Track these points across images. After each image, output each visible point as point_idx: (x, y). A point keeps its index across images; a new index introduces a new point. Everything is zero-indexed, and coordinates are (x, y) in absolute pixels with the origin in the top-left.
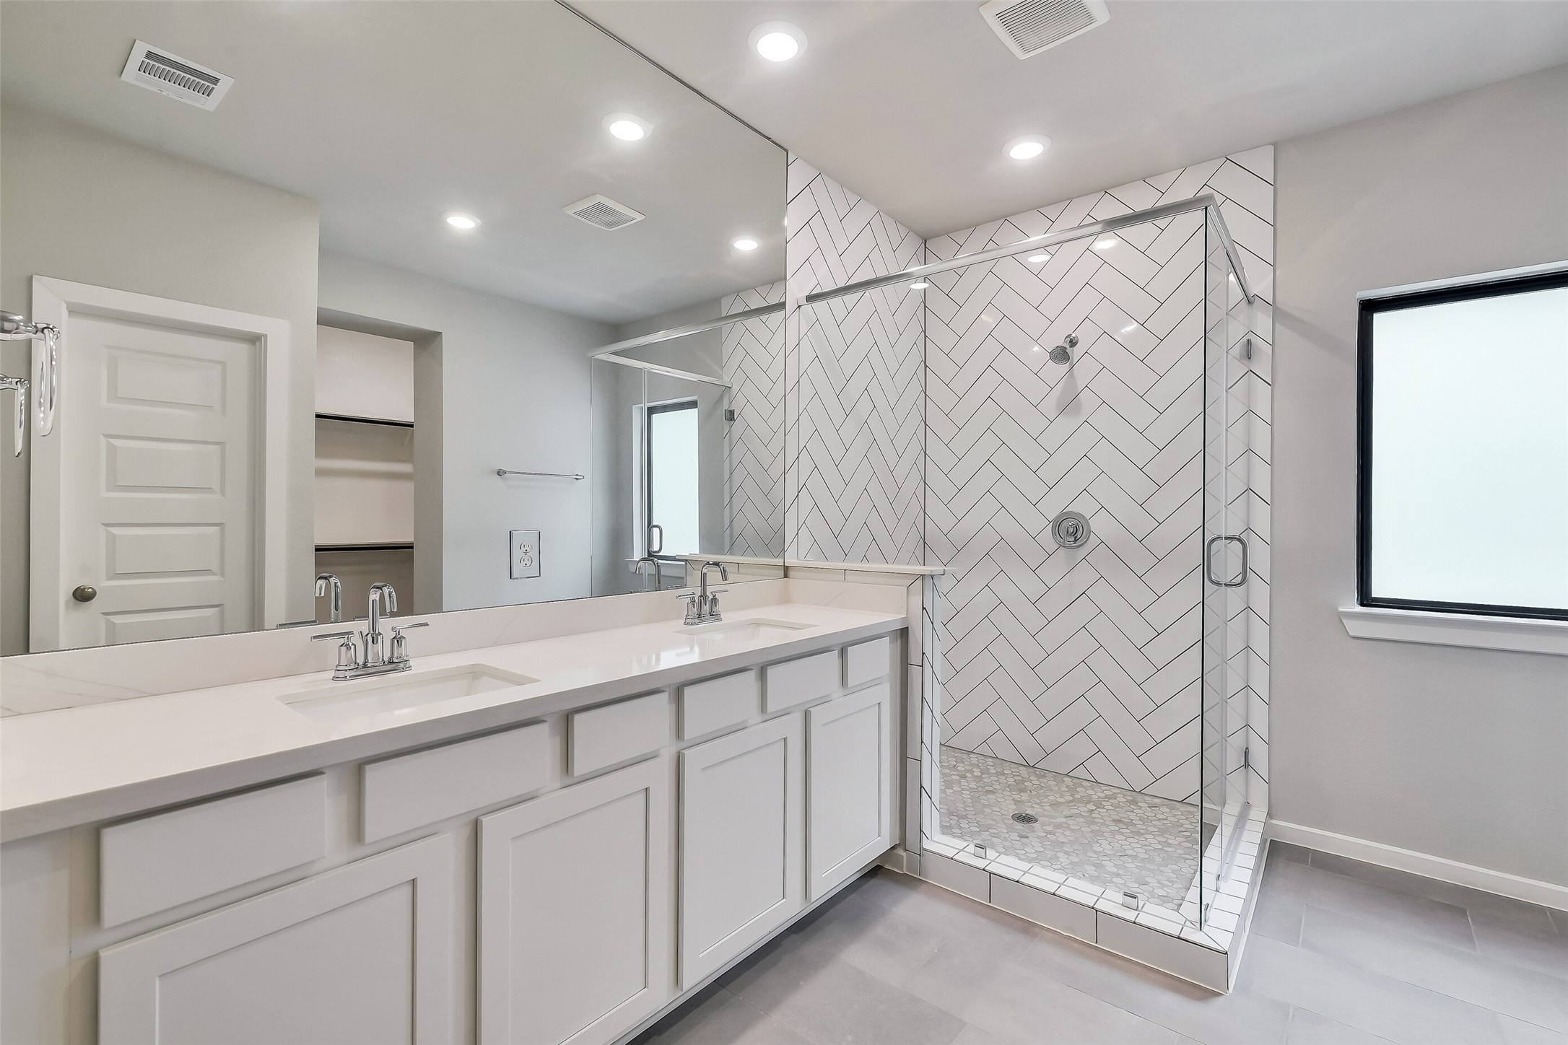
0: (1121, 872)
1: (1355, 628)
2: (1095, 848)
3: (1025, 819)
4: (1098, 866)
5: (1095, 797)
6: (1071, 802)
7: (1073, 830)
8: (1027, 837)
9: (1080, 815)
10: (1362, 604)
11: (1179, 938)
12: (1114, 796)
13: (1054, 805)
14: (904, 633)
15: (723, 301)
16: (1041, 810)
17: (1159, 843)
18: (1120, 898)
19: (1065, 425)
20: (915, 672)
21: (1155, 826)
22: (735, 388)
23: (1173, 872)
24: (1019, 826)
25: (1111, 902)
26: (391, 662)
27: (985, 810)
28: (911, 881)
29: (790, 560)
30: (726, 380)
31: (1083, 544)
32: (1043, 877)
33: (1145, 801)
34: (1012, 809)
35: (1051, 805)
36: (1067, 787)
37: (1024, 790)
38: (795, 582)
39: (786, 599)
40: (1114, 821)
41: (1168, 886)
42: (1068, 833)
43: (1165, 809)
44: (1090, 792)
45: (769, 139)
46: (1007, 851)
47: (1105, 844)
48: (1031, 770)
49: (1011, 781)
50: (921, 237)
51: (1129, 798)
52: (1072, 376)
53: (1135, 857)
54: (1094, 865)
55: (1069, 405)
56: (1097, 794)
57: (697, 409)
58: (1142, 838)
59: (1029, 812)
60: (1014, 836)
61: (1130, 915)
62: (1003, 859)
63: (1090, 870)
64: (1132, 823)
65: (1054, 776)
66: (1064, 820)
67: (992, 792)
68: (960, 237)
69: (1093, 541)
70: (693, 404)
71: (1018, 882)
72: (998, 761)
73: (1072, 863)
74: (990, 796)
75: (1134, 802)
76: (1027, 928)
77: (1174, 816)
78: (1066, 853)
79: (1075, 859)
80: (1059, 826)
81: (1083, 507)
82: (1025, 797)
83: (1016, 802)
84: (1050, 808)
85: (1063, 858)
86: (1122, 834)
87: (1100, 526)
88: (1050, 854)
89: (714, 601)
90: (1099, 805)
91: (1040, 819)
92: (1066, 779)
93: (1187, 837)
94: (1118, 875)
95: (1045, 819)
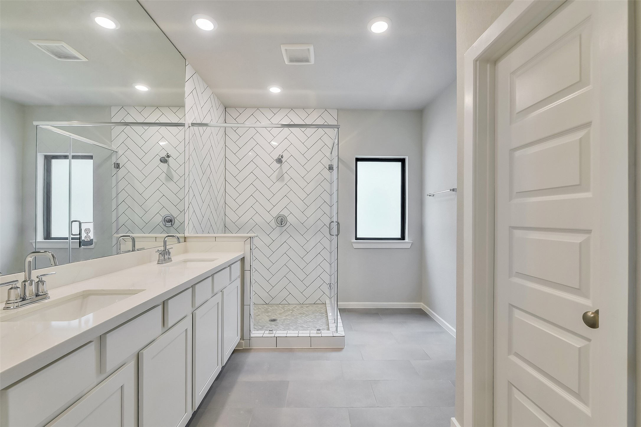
0: (308, 326)
1: (355, 246)
2: (298, 322)
3: (274, 320)
4: (302, 327)
5: (291, 309)
6: (285, 311)
7: (289, 319)
8: (278, 325)
9: (289, 315)
10: (356, 240)
11: (333, 336)
12: (295, 307)
13: (280, 314)
14: (243, 260)
15: (112, 108)
16: (277, 317)
17: (314, 316)
18: (316, 332)
19: (279, 185)
20: (247, 273)
21: (310, 312)
22: (120, 153)
23: (321, 322)
24: (273, 323)
25: (314, 333)
26: (37, 295)
27: (259, 321)
28: (247, 350)
29: (187, 235)
30: (114, 147)
31: (284, 226)
32: (292, 333)
33: (304, 306)
34: (268, 319)
35: (279, 314)
36: (281, 307)
37: (269, 312)
38: (189, 244)
39: (186, 251)
40: (299, 314)
41: (322, 326)
42: (288, 321)
43: (310, 307)
44: (289, 307)
45: (180, 53)
46: (276, 330)
47: (300, 320)
48: (267, 305)
49: (263, 310)
50: (225, 107)
51: (300, 306)
52: (281, 168)
53: (310, 322)
54: (301, 327)
55: (281, 178)
56: (291, 307)
57: (92, 160)
58: (309, 316)
59: (273, 318)
60: (274, 326)
61: (320, 335)
62: (277, 332)
63: (301, 328)
64: (304, 313)
65: (276, 305)
66: (285, 317)
67: (259, 315)
68: (241, 110)
69: (288, 224)
70: (91, 157)
71: (286, 337)
72: (255, 305)
73: (295, 328)
74: (259, 316)
75: (302, 307)
76: (291, 350)
77: (314, 308)
78: (291, 326)
79: (295, 327)
80: (285, 320)
81: (285, 213)
82: (270, 314)
83: (268, 316)
84: (279, 315)
85: (291, 327)
86: (303, 317)
87: (291, 219)
88: (287, 328)
89: (169, 253)
90: (293, 311)
91: (278, 319)
92: (280, 305)
93: (319, 313)
94: (309, 327)
95: (279, 319)
